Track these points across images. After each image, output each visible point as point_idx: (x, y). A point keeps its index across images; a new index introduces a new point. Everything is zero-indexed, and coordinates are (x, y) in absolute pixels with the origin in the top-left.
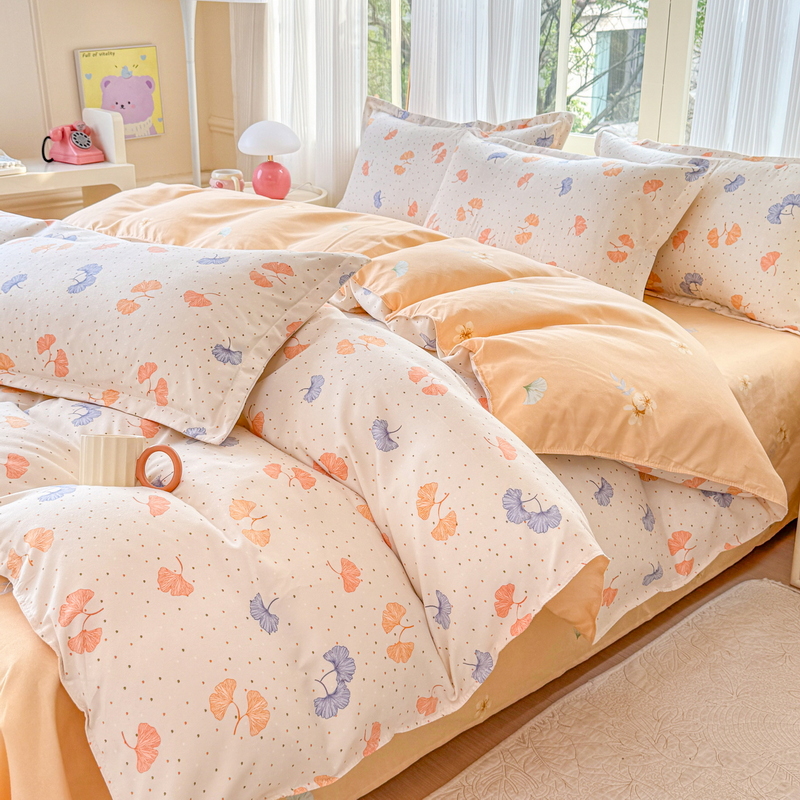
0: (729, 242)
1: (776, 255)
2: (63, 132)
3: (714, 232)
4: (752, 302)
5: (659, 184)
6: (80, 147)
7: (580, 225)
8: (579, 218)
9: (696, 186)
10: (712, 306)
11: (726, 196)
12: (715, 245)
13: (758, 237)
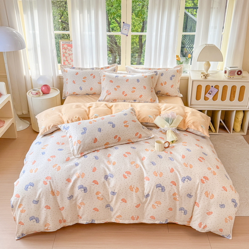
0: (165, 84)
1: (173, 85)
3: (162, 83)
4: (170, 93)
5: (153, 77)
7: (145, 88)
8: (144, 86)
9: (158, 76)
10: (161, 95)
11: (162, 77)
12: (163, 85)
13: (170, 83)
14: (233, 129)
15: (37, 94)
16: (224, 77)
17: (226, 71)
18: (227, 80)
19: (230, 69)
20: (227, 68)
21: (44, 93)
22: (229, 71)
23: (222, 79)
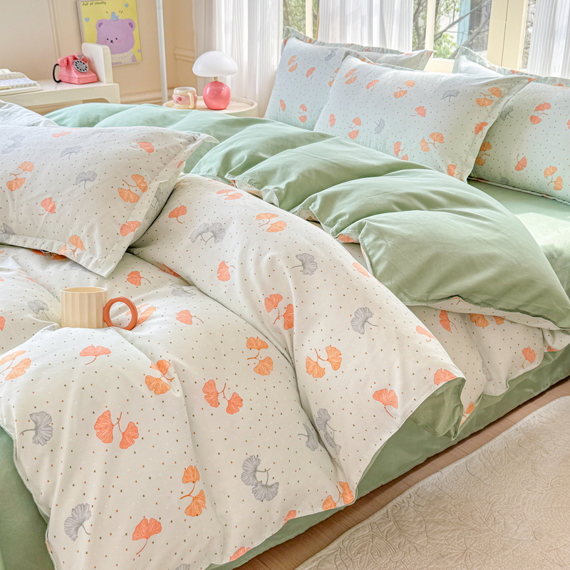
2: (68, 61)
6: (80, 71)
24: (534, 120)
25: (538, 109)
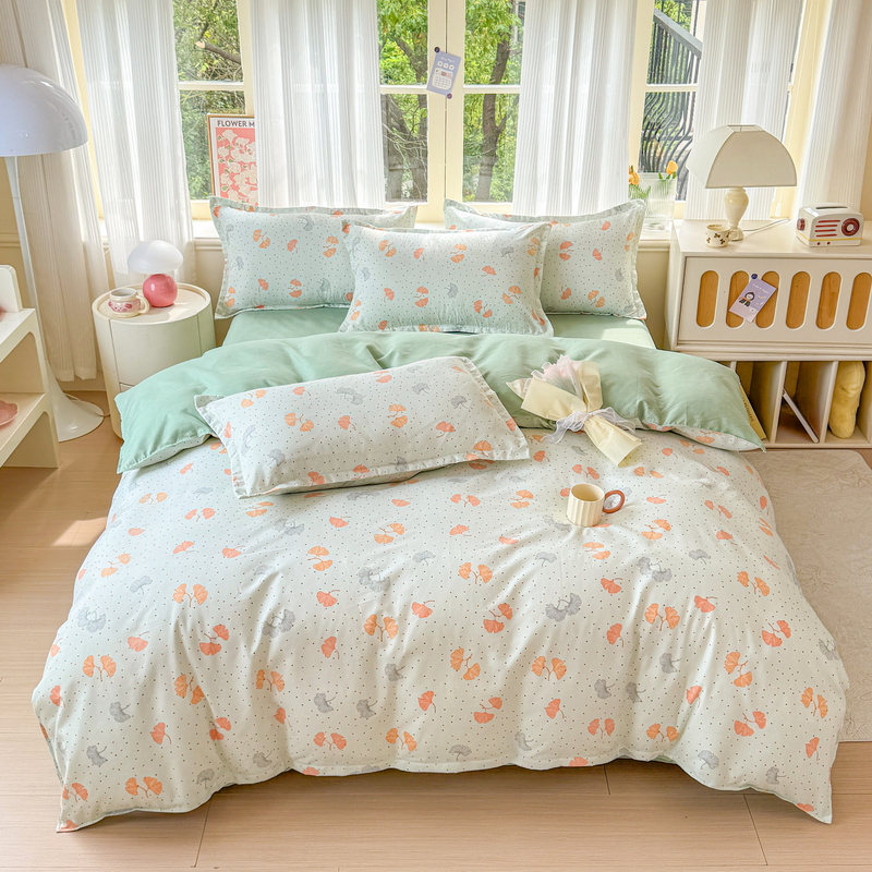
14: (829, 428)
15: (130, 306)
16: (794, 242)
17: (803, 221)
18: (805, 252)
19: (816, 214)
20: (808, 210)
21: (153, 306)
22: (814, 220)
23: (789, 251)
24: (564, 257)
25: (562, 247)
